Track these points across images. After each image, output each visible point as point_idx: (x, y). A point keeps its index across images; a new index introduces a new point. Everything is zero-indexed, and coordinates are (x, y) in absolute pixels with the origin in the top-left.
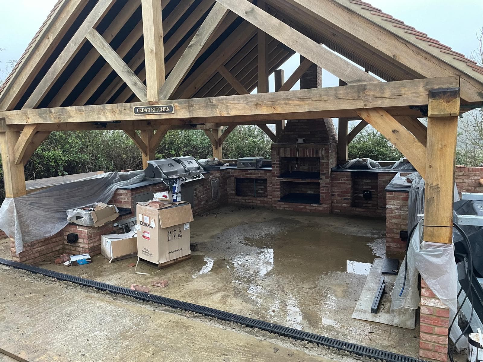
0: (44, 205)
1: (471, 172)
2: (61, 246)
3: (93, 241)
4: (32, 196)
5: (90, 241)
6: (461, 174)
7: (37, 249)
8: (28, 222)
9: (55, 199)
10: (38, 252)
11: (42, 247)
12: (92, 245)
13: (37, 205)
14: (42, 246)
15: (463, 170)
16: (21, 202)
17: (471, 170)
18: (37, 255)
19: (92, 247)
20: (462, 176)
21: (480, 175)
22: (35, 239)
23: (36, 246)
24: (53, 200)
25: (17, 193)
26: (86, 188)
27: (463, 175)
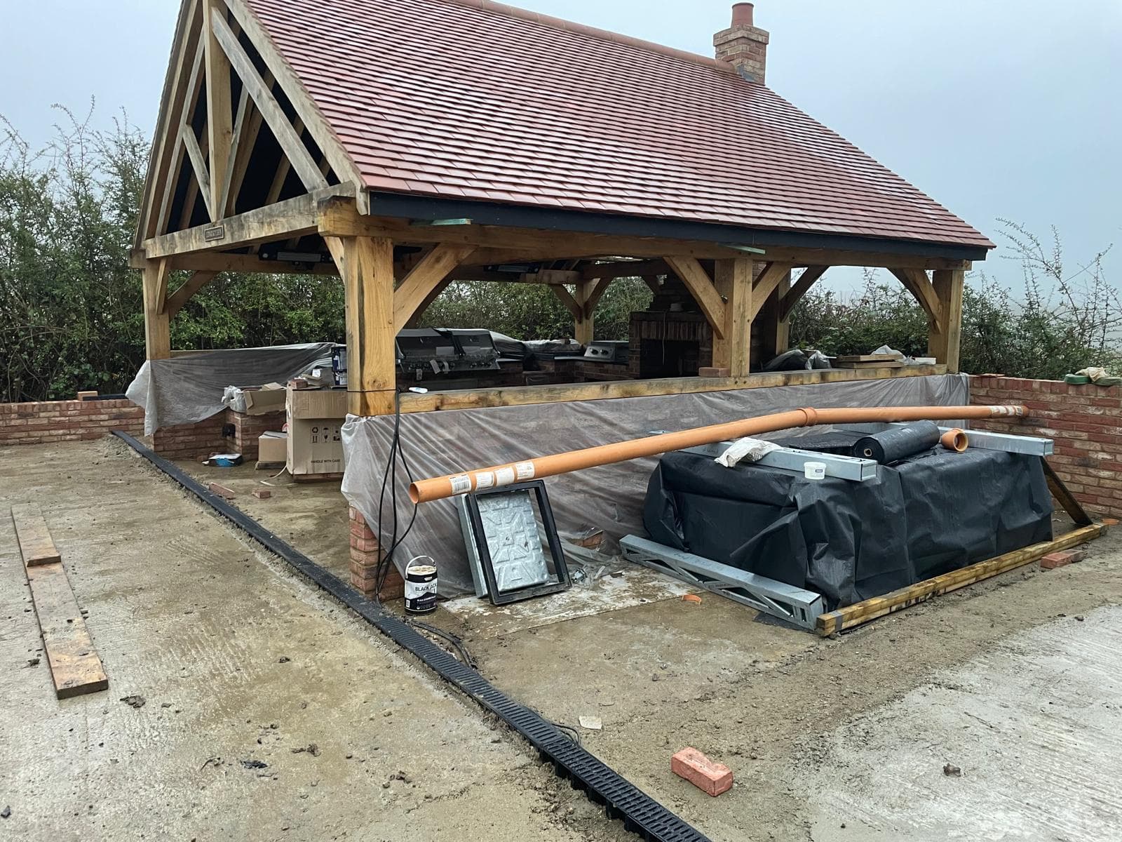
0: (198, 376)
1: (1002, 388)
2: (222, 442)
3: (250, 437)
4: (180, 361)
5: (246, 437)
6: (982, 392)
7: (182, 438)
8: (169, 396)
9: (216, 370)
10: (183, 442)
11: (191, 438)
12: (249, 442)
13: (186, 375)
14: (190, 435)
15: (987, 384)
16: (162, 368)
17: (1003, 383)
18: (182, 446)
19: (249, 446)
20: (985, 398)
21: (1021, 397)
22: (177, 422)
23: (181, 434)
24: (213, 371)
25: (156, 354)
26: (270, 361)
27: (987, 396)
